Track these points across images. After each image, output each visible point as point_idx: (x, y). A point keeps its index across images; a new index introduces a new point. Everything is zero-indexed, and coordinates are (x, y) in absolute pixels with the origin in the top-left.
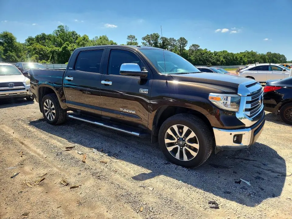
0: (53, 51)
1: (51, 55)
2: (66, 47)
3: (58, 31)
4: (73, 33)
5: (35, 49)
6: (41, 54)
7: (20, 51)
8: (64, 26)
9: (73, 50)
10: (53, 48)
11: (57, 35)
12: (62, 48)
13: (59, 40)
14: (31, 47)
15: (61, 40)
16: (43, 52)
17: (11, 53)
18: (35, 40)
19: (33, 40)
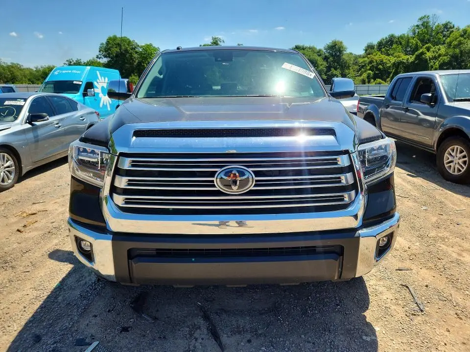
0: (398, 62)
1: (394, 71)
2: (422, 53)
3: (417, 26)
4: (446, 26)
5: (371, 62)
6: (379, 70)
7: (348, 67)
8: (431, 16)
9: (435, 58)
10: (399, 57)
11: (414, 34)
12: (414, 56)
13: (414, 42)
14: (366, 59)
15: (417, 43)
16: (383, 66)
17: (335, 71)
18: (375, 47)
19: (374, 48)
